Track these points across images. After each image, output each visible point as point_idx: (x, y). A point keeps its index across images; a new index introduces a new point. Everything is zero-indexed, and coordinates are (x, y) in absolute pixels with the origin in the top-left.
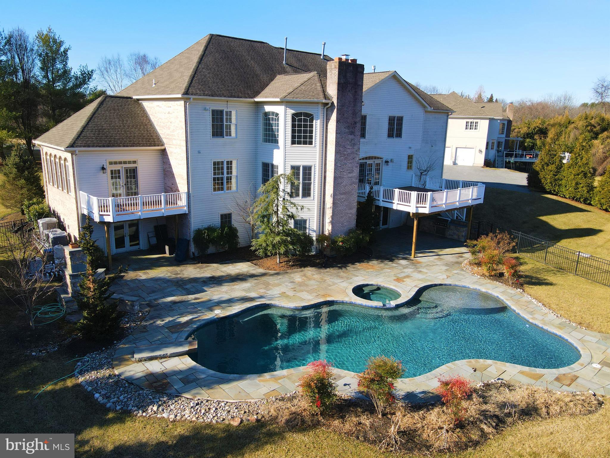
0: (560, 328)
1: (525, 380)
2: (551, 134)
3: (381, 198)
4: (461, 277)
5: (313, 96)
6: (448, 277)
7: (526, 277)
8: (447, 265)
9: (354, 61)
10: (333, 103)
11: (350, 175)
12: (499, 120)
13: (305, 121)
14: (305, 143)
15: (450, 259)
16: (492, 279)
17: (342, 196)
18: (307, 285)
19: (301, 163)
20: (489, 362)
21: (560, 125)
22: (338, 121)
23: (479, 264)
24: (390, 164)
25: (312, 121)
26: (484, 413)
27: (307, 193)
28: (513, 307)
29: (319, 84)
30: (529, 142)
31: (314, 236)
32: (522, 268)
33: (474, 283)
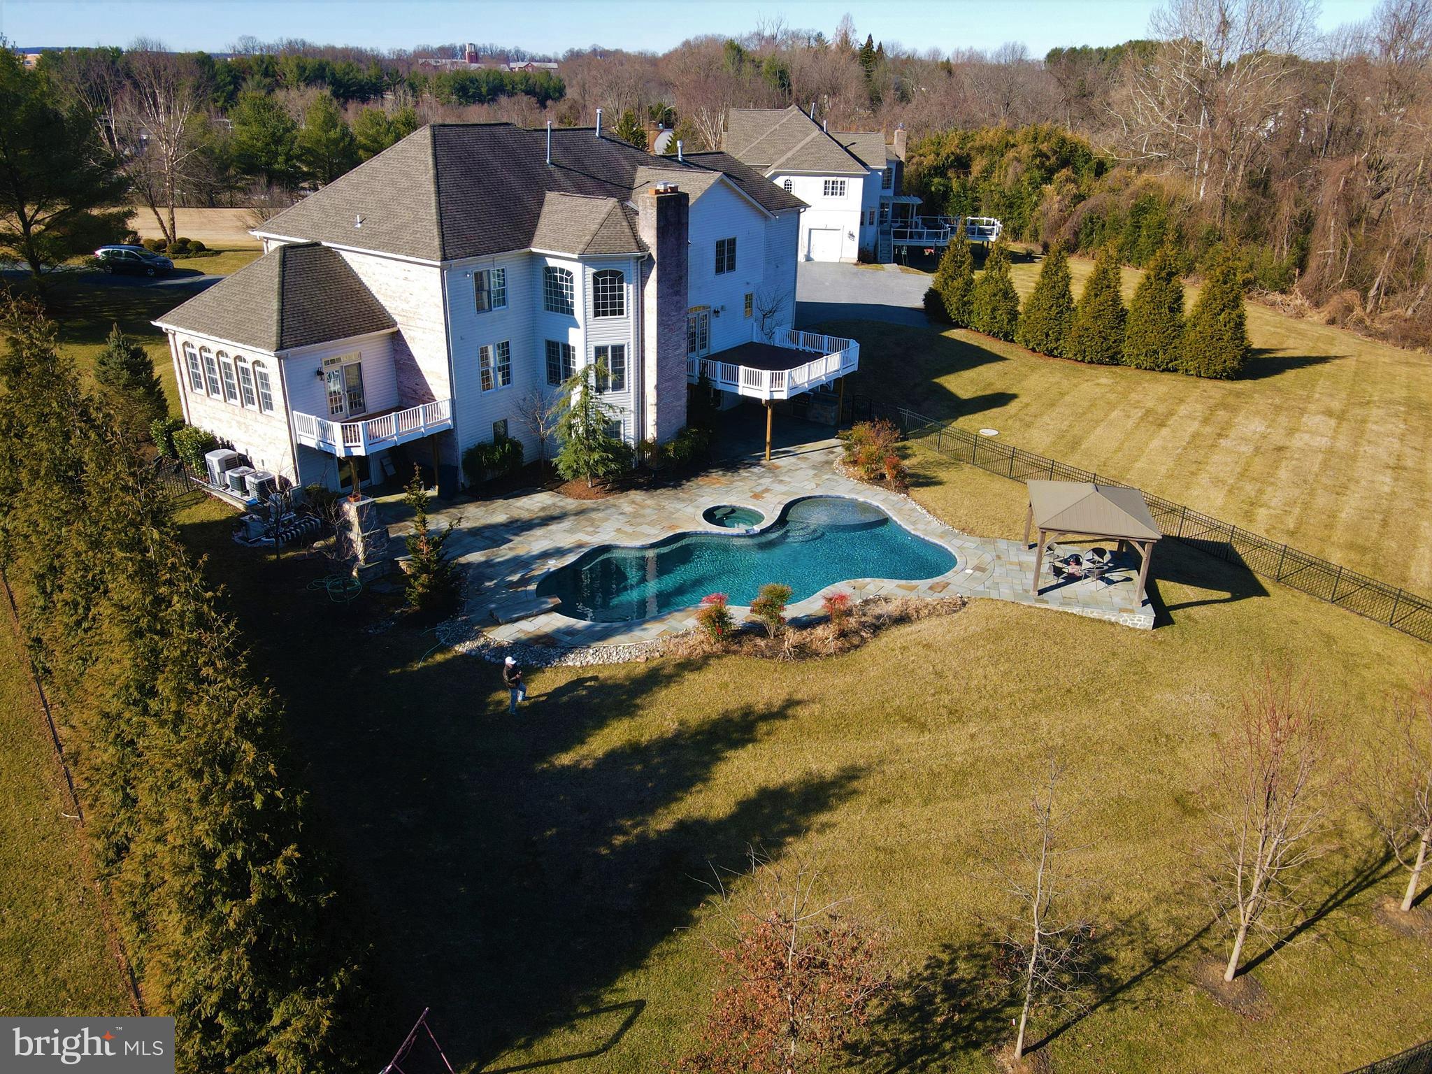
0: (942, 537)
1: (901, 592)
2: (978, 166)
3: (719, 379)
4: (835, 484)
5: (622, 247)
6: (818, 485)
7: (912, 476)
8: (814, 467)
9: (674, 189)
10: (650, 255)
11: (676, 353)
12: (880, 170)
13: (612, 281)
14: (613, 313)
15: (818, 457)
16: (871, 484)
17: (668, 384)
18: (643, 516)
19: (609, 342)
20: (868, 580)
21: (992, 149)
22: (659, 281)
23: (855, 463)
24: (721, 314)
25: (621, 281)
26: (863, 624)
27: (618, 385)
28: (894, 518)
29: (625, 224)
30: (939, 183)
31: (632, 443)
32: (907, 462)
33: (851, 491)
